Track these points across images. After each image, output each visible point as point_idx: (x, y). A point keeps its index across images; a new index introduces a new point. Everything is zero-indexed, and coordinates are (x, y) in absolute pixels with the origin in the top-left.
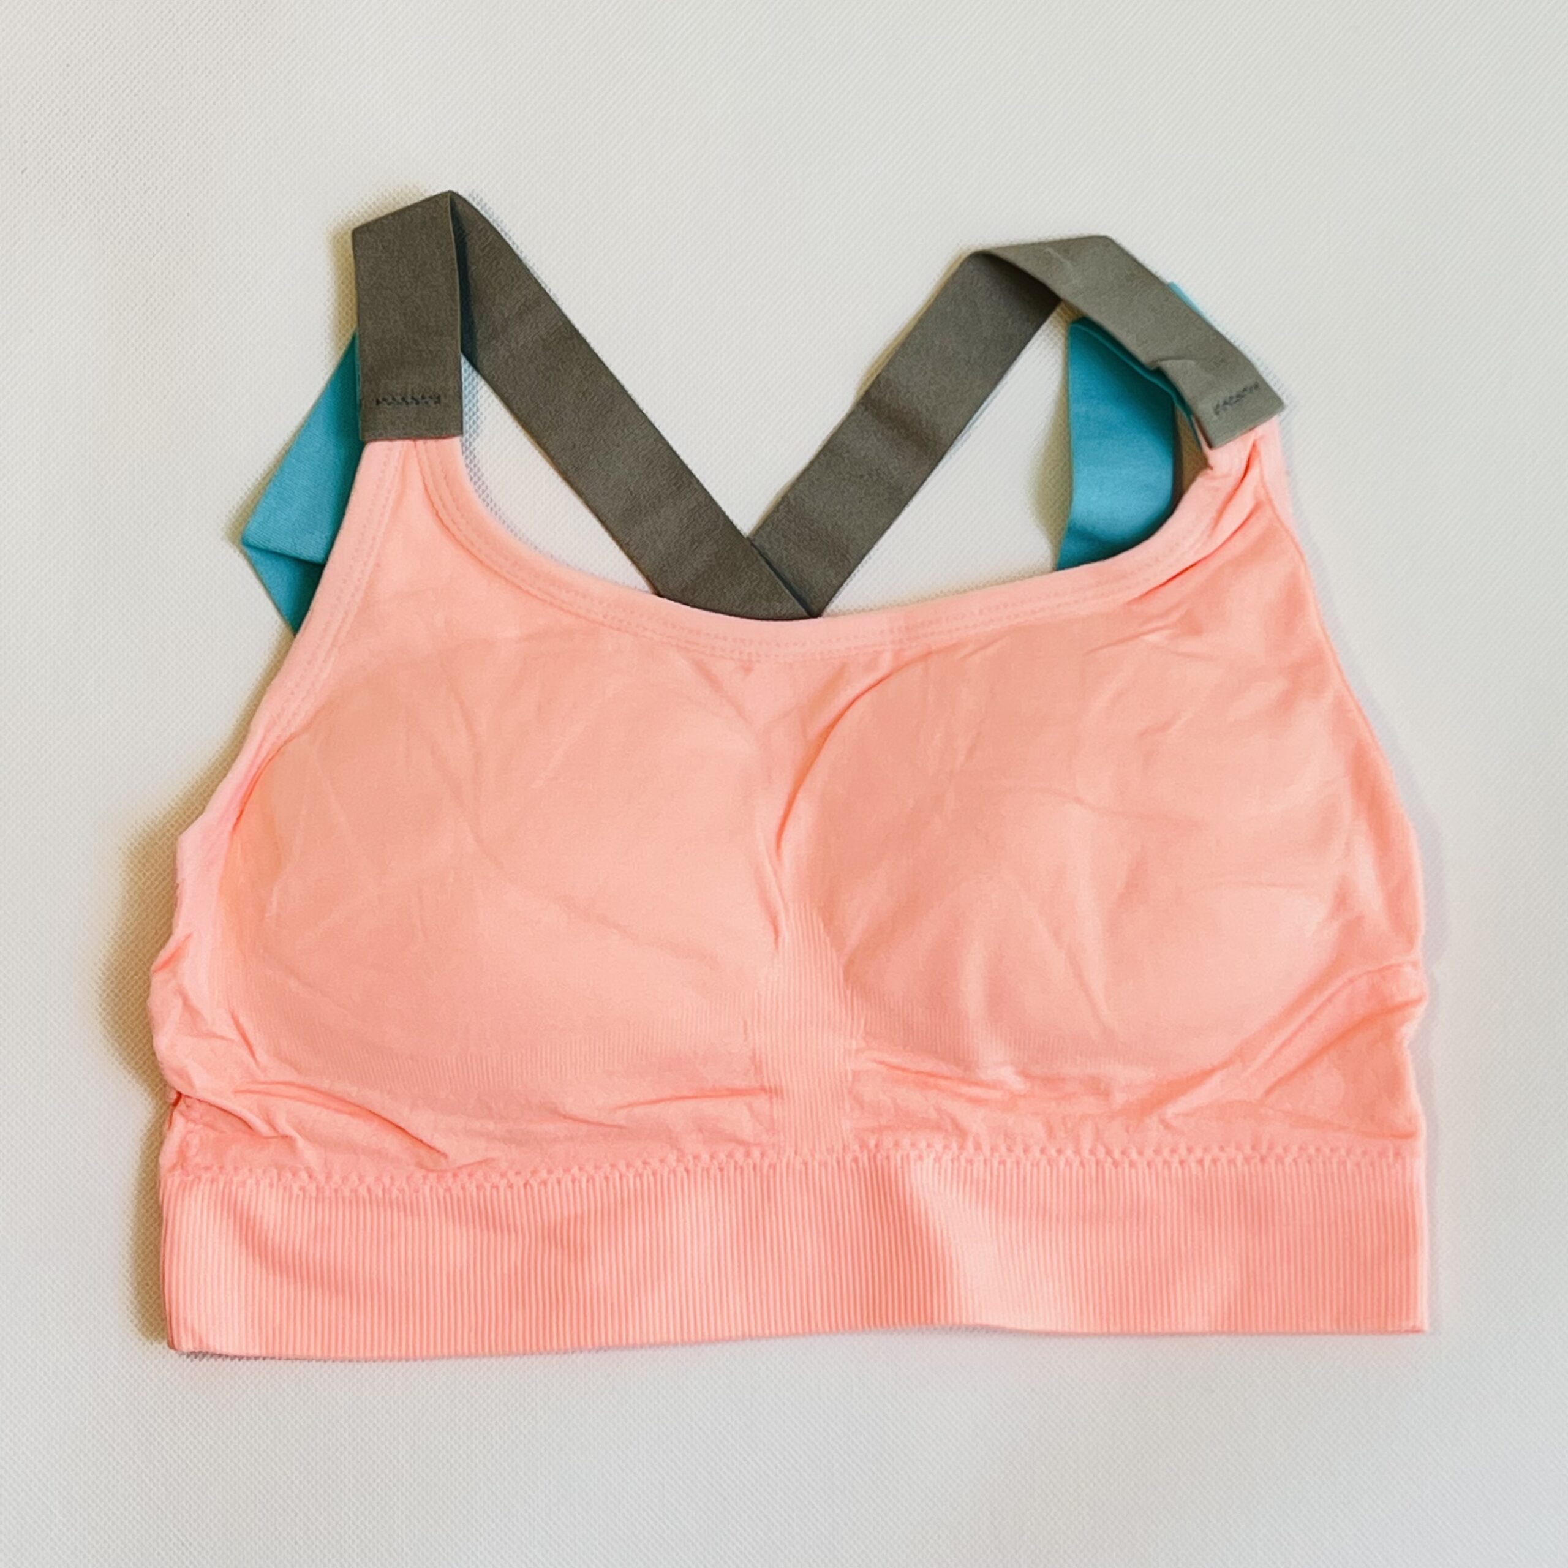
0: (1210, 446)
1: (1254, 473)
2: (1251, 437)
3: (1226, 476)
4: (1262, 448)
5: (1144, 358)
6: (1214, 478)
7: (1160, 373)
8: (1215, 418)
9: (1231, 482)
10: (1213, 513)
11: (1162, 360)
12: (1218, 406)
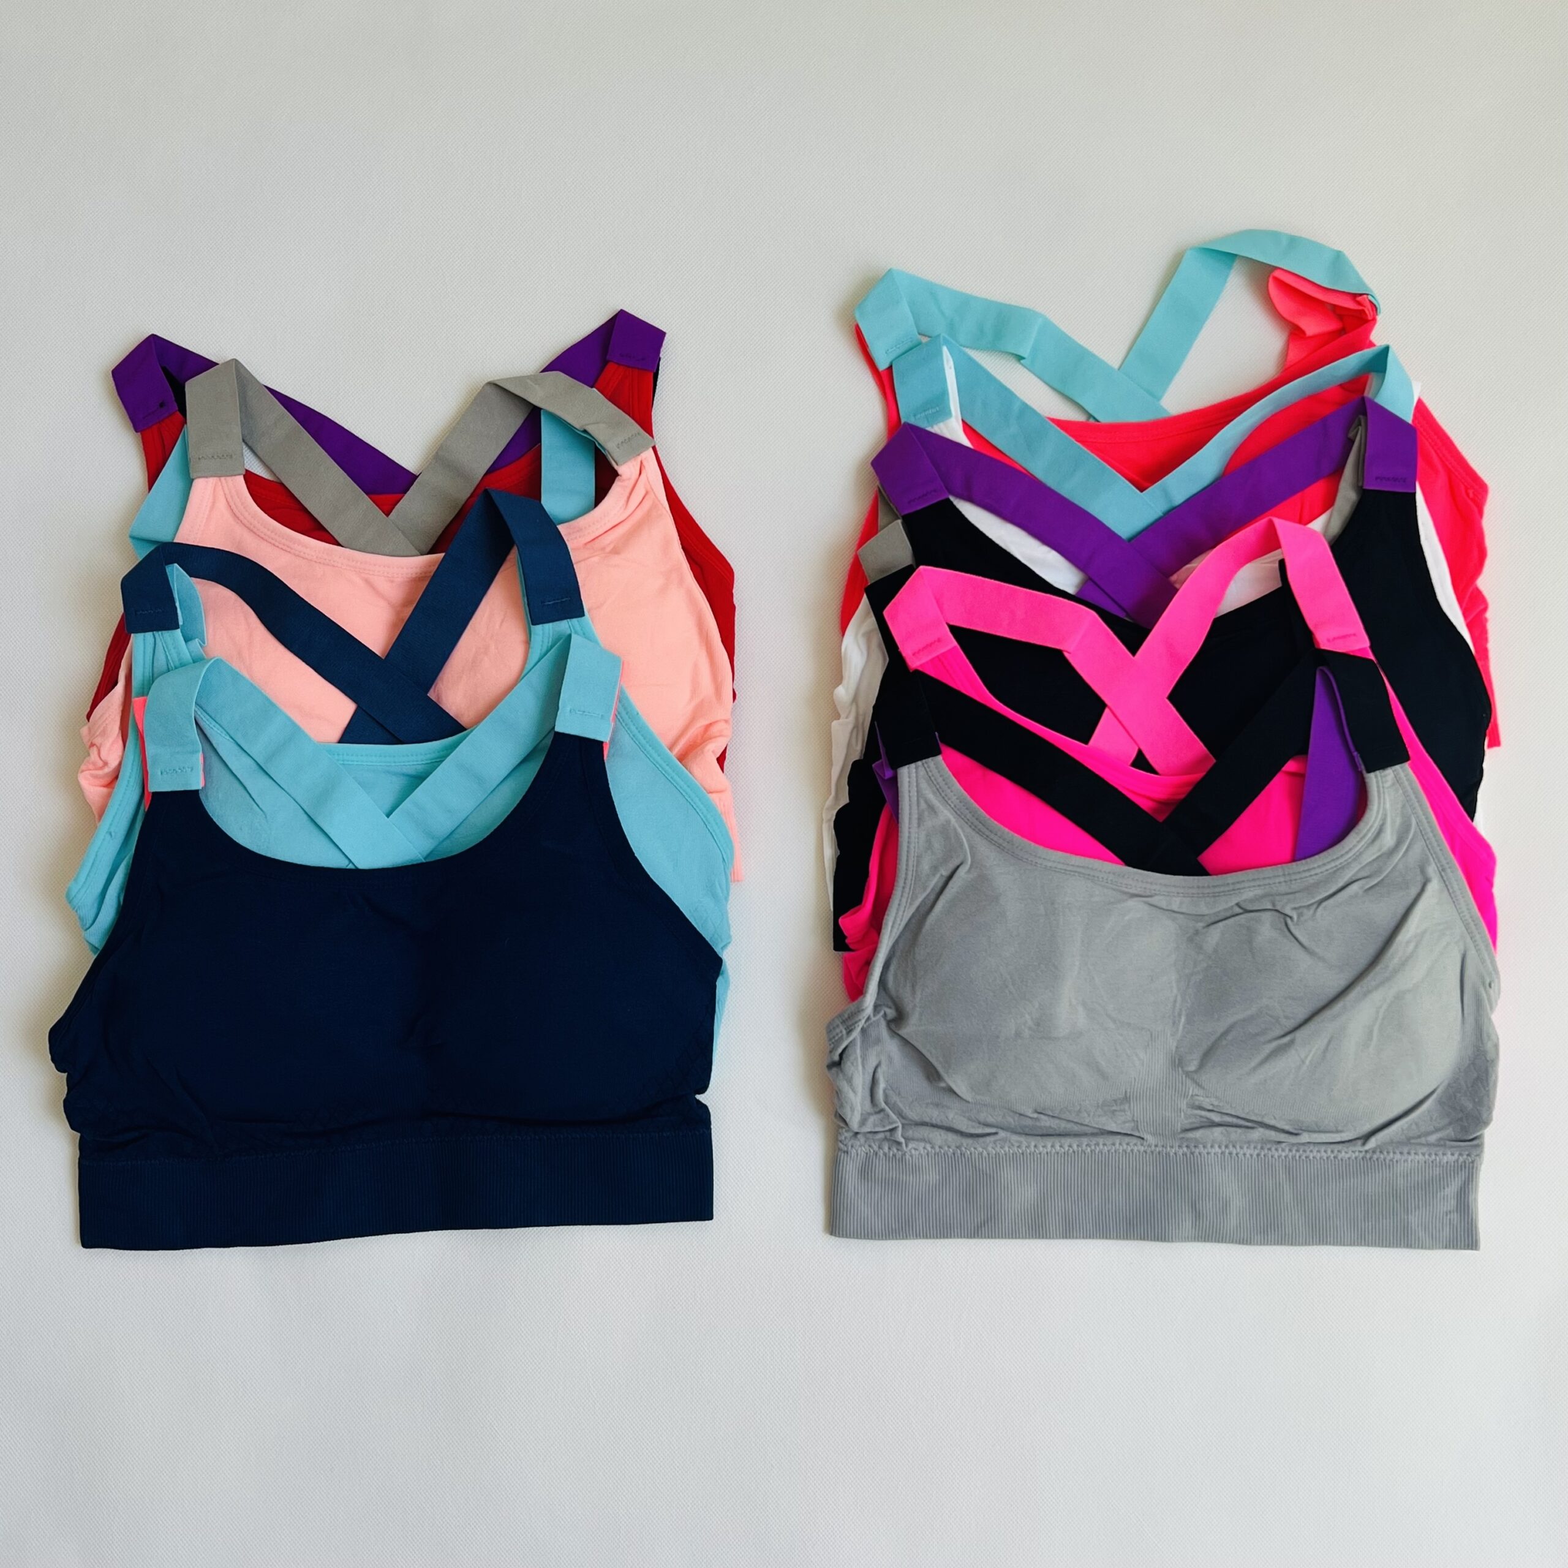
0: (617, 464)
1: (643, 474)
2: (639, 459)
3: (629, 479)
4: (645, 463)
5: (577, 426)
6: (624, 481)
7: (585, 431)
8: (618, 450)
9: (632, 482)
10: (625, 498)
11: (588, 424)
12: (618, 444)
